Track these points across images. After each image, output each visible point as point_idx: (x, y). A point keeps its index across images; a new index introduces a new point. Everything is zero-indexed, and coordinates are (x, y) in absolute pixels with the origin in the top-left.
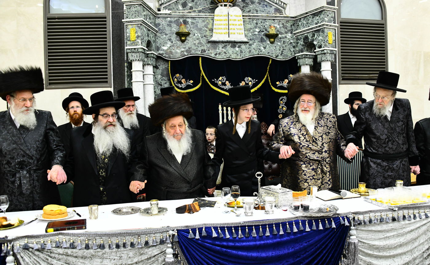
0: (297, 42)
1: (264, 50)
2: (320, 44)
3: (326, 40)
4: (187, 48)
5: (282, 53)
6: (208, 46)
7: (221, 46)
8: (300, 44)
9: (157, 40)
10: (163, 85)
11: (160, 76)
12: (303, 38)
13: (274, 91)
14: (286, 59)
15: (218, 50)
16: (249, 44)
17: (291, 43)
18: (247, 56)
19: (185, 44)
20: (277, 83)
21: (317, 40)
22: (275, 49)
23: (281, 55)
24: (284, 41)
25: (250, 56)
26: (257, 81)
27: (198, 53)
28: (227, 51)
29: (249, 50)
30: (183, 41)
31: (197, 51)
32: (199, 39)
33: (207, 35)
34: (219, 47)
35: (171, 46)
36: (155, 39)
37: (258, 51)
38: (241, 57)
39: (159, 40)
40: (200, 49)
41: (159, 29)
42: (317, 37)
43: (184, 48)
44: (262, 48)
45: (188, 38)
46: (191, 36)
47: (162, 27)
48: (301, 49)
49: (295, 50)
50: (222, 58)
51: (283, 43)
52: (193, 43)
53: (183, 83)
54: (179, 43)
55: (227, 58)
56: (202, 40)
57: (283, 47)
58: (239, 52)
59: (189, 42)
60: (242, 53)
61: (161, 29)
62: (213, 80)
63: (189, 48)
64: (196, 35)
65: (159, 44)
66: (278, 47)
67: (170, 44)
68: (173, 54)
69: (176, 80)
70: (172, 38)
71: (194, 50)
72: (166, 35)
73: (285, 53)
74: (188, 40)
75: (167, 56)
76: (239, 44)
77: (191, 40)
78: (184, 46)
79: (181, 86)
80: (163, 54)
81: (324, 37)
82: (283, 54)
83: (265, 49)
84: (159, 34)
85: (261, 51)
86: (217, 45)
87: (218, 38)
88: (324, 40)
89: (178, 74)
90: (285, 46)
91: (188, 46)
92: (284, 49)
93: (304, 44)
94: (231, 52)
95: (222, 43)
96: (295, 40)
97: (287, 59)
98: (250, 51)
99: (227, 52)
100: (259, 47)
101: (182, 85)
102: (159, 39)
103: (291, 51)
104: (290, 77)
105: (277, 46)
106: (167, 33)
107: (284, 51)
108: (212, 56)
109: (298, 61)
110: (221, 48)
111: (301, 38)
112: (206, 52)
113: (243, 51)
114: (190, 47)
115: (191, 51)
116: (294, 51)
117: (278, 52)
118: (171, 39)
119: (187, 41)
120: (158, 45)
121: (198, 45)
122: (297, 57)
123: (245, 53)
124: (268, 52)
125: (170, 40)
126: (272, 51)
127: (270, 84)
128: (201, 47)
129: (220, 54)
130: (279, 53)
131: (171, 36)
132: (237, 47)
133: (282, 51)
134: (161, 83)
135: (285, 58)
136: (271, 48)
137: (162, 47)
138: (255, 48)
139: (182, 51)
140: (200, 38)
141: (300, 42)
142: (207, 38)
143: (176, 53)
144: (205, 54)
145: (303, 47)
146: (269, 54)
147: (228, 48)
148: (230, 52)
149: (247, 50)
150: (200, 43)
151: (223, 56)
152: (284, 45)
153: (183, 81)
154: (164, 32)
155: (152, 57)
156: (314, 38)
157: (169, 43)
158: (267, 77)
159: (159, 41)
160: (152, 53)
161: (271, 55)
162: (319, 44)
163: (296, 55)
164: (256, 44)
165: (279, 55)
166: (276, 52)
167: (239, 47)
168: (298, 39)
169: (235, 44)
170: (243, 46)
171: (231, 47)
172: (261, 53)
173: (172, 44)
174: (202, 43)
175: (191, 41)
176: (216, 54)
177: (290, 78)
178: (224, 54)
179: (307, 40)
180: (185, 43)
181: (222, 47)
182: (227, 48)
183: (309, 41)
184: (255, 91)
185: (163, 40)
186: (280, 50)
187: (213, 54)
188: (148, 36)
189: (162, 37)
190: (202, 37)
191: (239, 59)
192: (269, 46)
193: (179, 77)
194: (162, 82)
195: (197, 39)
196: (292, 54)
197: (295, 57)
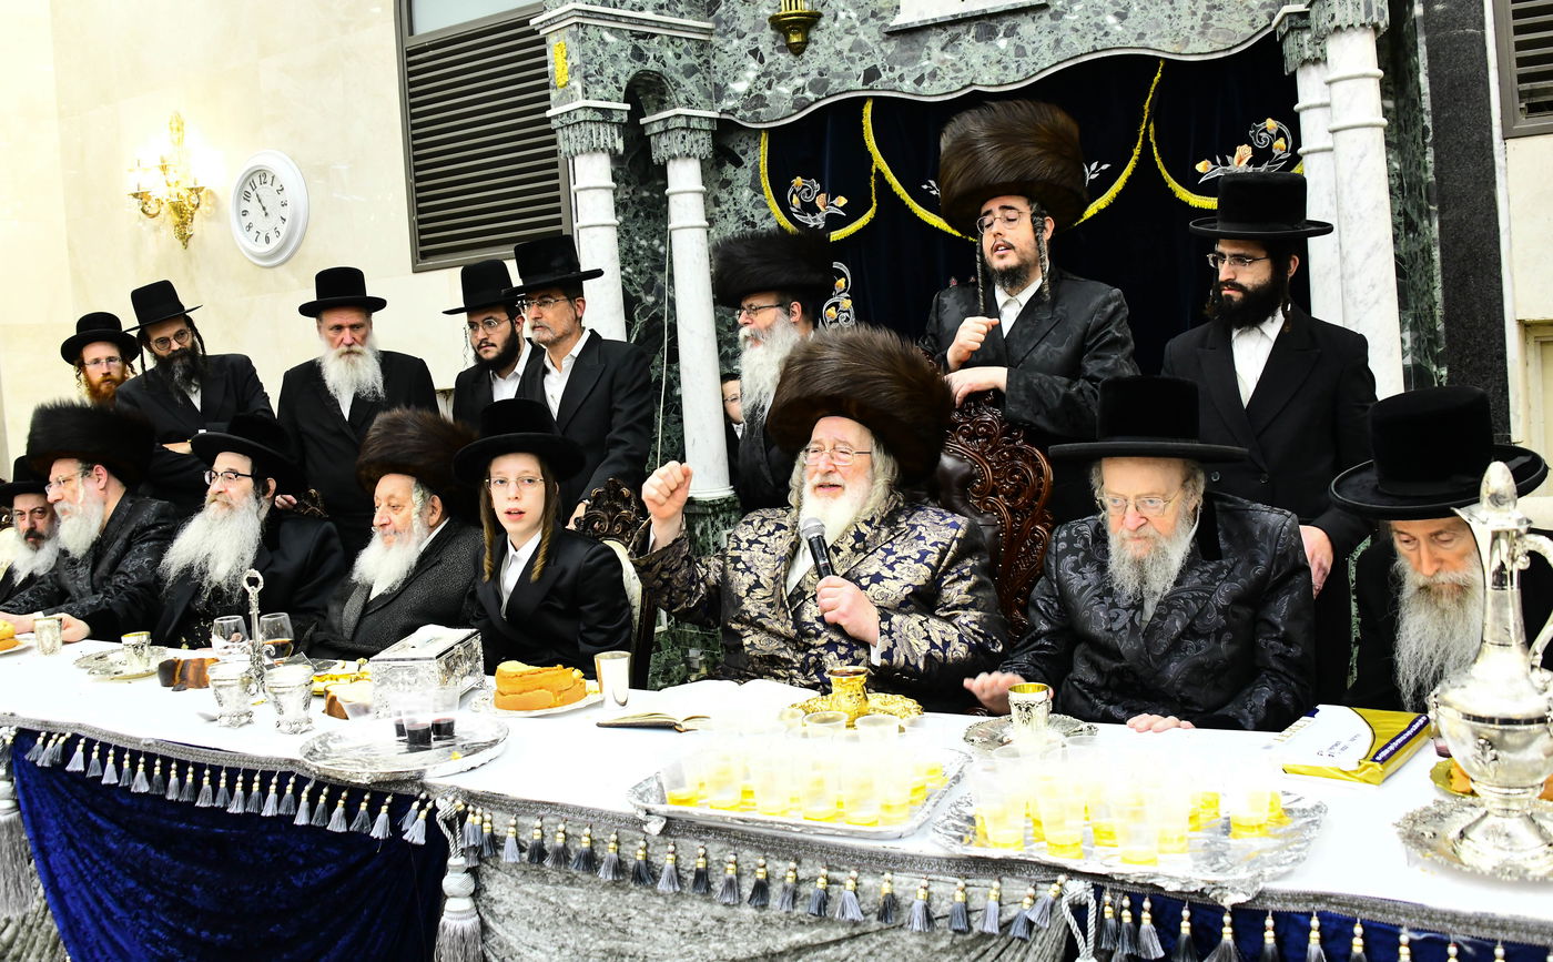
1: (1119, 28)
4: (814, 74)
5: (1206, 26)
6: (889, 52)
7: (935, 41)
9: (714, 62)
10: (759, 223)
11: (747, 193)
13: (1186, 205)
14: (1229, 49)
15: (927, 63)
16: (1052, 10)
18: (1046, 65)
19: (806, 58)
20: (1200, 167)
23: (1202, 33)
25: (1059, 63)
26: (1105, 167)
27: (853, 86)
28: (961, 58)
29: (1052, 37)
30: (798, 50)
31: (850, 77)
32: (853, 32)
33: (882, 10)
34: (929, 48)
35: (758, 77)
36: (696, 62)
37: (1090, 37)
38: (1021, 76)
39: (720, 61)
40: (859, 69)
41: (718, 22)
43: (803, 75)
44: (1111, 20)
45: (814, 34)
46: (823, 23)
47: (727, 11)
50: (944, 90)
52: (832, 50)
53: (819, 211)
54: (785, 58)
55: (964, 87)
56: (865, 34)
58: (1012, 53)
59: (819, 49)
60: (1025, 55)
61: (724, 17)
62: (925, 187)
63: (821, 74)
64: (842, 15)
65: (720, 75)
67: (756, 67)
68: (768, 105)
69: (795, 199)
70: (761, 47)
71: (838, 75)
72: (741, 36)
73: (1223, 25)
74: (816, 43)
75: (749, 114)
76: (1009, 22)
77: (825, 40)
78: (804, 69)
79: (815, 220)
80: (736, 110)
82: (1210, 31)
83: (1125, 23)
84: (718, 39)
85: (1106, 34)
86: (921, 38)
87: (919, 14)
89: (799, 178)
91: (817, 64)
92: (1213, 8)
94: (976, 60)
95: (939, 31)
97: (1232, 52)
98: (1058, 42)
99: (961, 65)
100: (1095, 20)
101: (818, 216)
102: (720, 55)
103: (1251, 10)
104: (1265, 130)
106: (744, 28)
107: (1215, 13)
108: (905, 88)
109: (1284, 48)
110: (936, 52)
112: (880, 76)
113: (1029, 49)
114: (824, 66)
115: (826, 84)
117: (1186, 22)
118: (757, 49)
119: (811, 46)
120: (717, 79)
121: (851, 55)
122: (1279, 31)
123: (1037, 55)
124: (1139, 31)
125: (754, 53)
126: (1158, 26)
127: (1164, 174)
128: (864, 62)
129: (933, 75)
130: (1192, 28)
131: (755, 39)
132: (1001, 35)
133: (1207, 18)
134: (753, 216)
135: (1224, 46)
136: (1153, 12)
137: (731, 85)
138: (1079, 27)
139: (798, 89)
140: (858, 24)
142: (883, 18)
143: (779, 97)
144: (880, 87)
146: (1141, 43)
147: (965, 44)
148: (973, 61)
149: (1046, 41)
150: (858, 46)
151: (947, 81)
153: (820, 201)
154: (733, 30)
155: (683, 128)
157: (753, 64)
158: (1147, 146)
159: (721, 63)
160: (678, 116)
161: (1153, 44)
163: (1274, 22)
164: (1081, 6)
165: (1194, 36)
166: (1178, 28)
167: (1011, 32)
169: (994, 22)
170: (1027, 27)
171: (978, 38)
172: (1105, 42)
173: (762, 68)
174: (866, 45)
175: (827, 43)
176: (919, 81)
177: (1264, 135)
178: (952, 75)
180: (806, 53)
181: (940, 45)
182: (961, 48)
184: (1100, 211)
185: (733, 58)
186: (1194, 14)
187: (907, 82)
188: (638, 55)
189: (727, 49)
190: (864, 21)
191: (1015, 82)
193: (804, 187)
194: (755, 212)
195: (847, 32)
196: (1254, 20)
197: (1274, 33)
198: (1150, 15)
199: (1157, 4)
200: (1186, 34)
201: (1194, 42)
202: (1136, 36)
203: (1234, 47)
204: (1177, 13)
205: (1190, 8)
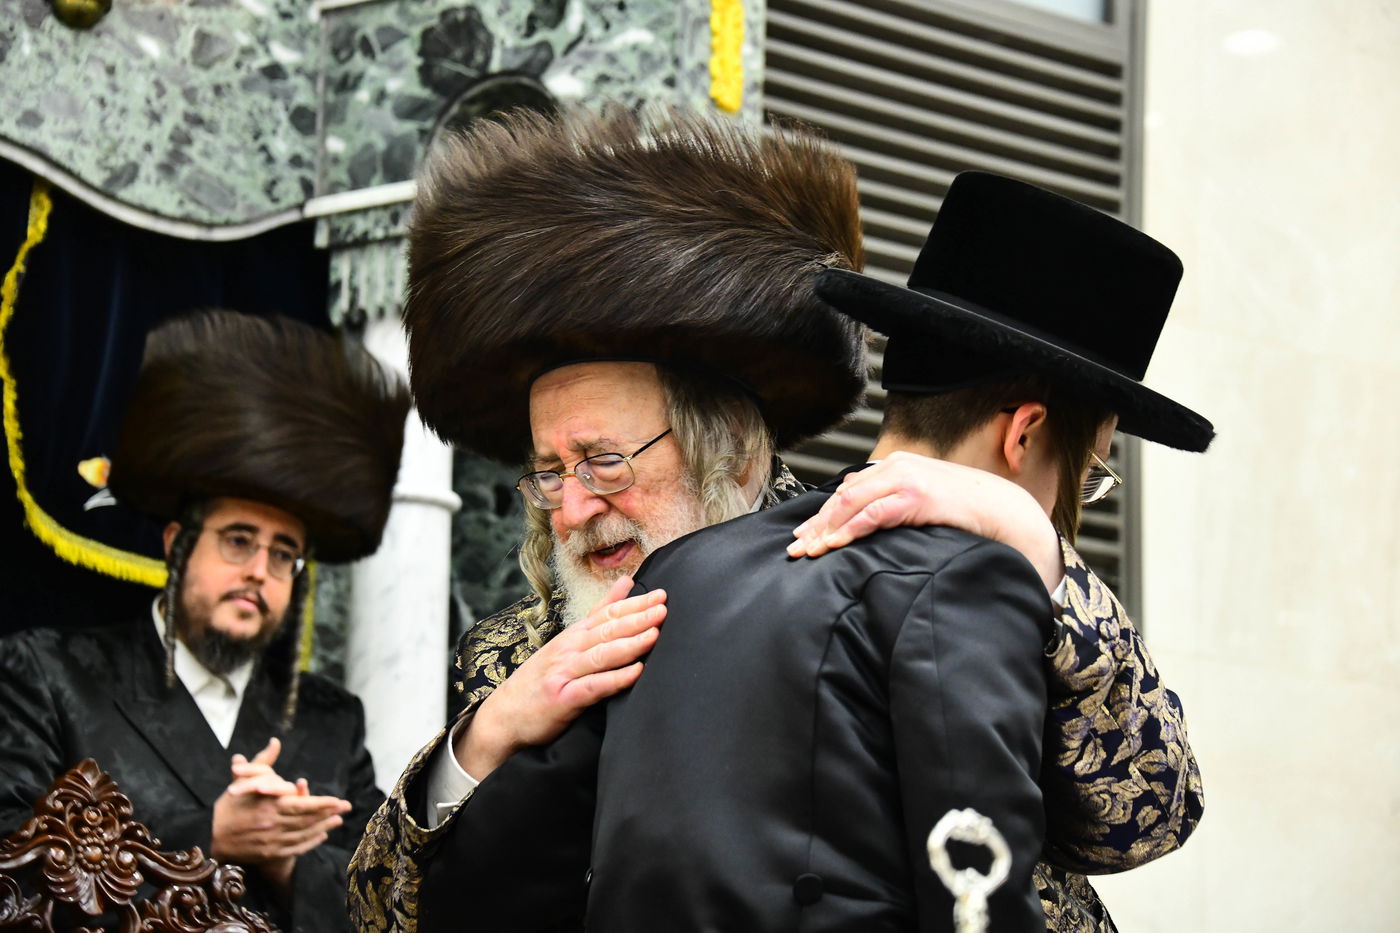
0: (338, 73)
2: (628, 95)
3: (689, 63)
5: (177, 156)
8: (381, 96)
12: (416, 31)
14: (211, 226)
17: (274, 72)
20: (91, 470)
21: (588, 56)
22: (100, 86)
23: (167, 169)
24: (203, 39)
42: (596, 31)
48: (381, 145)
49: (307, 156)
51: (197, 52)
57: (189, 94)
66: (139, 87)
73: (212, 167)
81: (677, 24)
82: (184, 171)
88: (677, 62)
90: (218, 90)
92: (196, 121)
93: (424, 93)
96: (317, 56)
97: (221, 235)
103: (270, 160)
105: (128, 68)
107: (200, 136)
109: (341, 268)
111: (391, 36)
116: (296, 161)
117: (136, 130)
122: (334, 232)
124: (29, 104)
126: (74, 110)
127: (17, 465)
130: (148, 148)
133: (181, 139)
135: (204, 215)
136: (66, 74)
141: (373, 70)
145: (410, 127)
146: (28, 136)
152: (202, 79)
156: (558, 38)
161: (57, 149)
162: (614, 91)
163: (318, 207)
165: (149, 167)
166: (115, 135)
168: (345, 44)
179: (467, 60)
183: (495, 66)
186: (155, 118)
192: (45, 44)
196: (274, 183)
197: (308, 226)
198: (60, 80)
199: (77, 61)
200: (133, 157)
201: (148, 180)
202: (19, 114)
203: (228, 224)
204: (120, 100)
205: (148, 101)
